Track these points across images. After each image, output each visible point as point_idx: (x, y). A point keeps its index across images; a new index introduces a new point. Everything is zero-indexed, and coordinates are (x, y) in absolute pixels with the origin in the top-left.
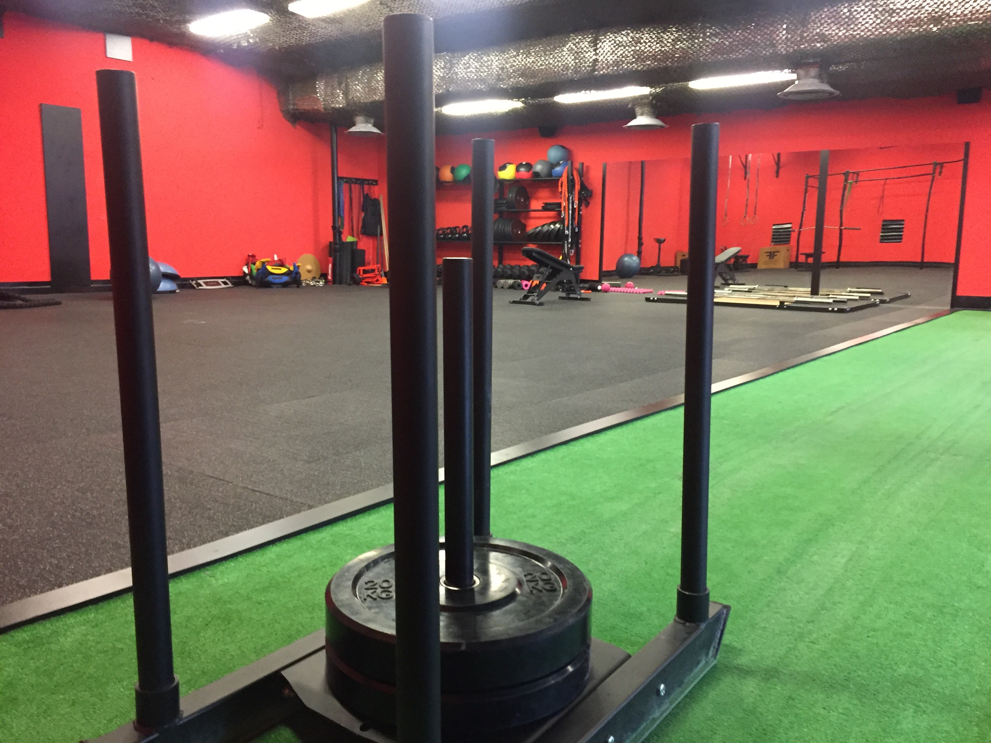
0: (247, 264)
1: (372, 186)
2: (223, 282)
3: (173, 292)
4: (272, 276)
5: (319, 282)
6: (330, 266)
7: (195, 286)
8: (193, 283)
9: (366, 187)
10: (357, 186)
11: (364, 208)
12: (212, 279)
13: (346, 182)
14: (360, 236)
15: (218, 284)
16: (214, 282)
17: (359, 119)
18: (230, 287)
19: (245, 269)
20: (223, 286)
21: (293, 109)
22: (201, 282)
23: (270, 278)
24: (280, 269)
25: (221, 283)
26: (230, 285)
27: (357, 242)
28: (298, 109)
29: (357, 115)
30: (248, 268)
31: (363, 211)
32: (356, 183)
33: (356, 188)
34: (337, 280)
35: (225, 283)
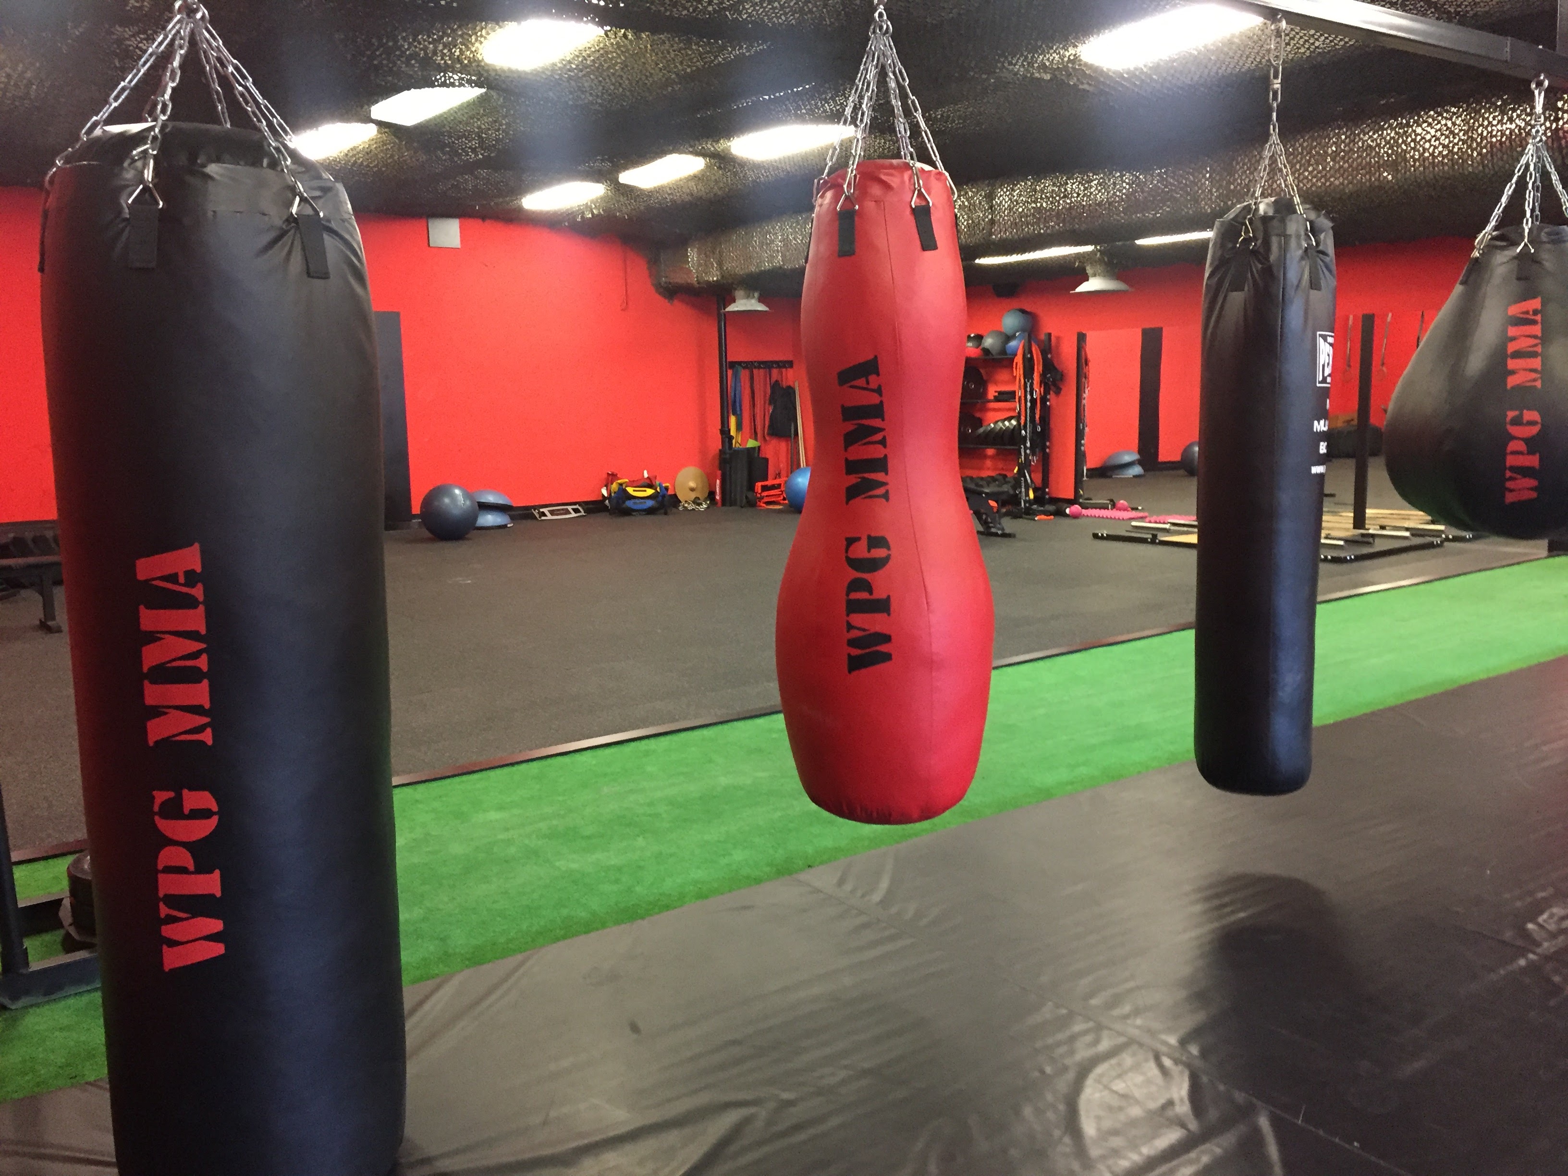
0: (606, 486)
1: (784, 370)
2: (573, 509)
3: (504, 527)
4: (633, 501)
5: (701, 504)
6: (718, 482)
7: (537, 516)
8: (536, 513)
9: (775, 372)
10: (761, 370)
11: (772, 400)
12: (559, 507)
13: (744, 368)
14: (767, 438)
15: (568, 512)
16: (562, 509)
17: (739, 293)
18: (583, 516)
19: (604, 492)
20: (573, 515)
21: (666, 283)
22: (545, 510)
23: (629, 504)
24: (645, 491)
25: (572, 511)
26: (583, 513)
27: (759, 447)
28: (670, 283)
29: (735, 289)
30: (607, 490)
31: (770, 404)
32: (759, 368)
33: (759, 374)
34: (728, 500)
35: (576, 511)
